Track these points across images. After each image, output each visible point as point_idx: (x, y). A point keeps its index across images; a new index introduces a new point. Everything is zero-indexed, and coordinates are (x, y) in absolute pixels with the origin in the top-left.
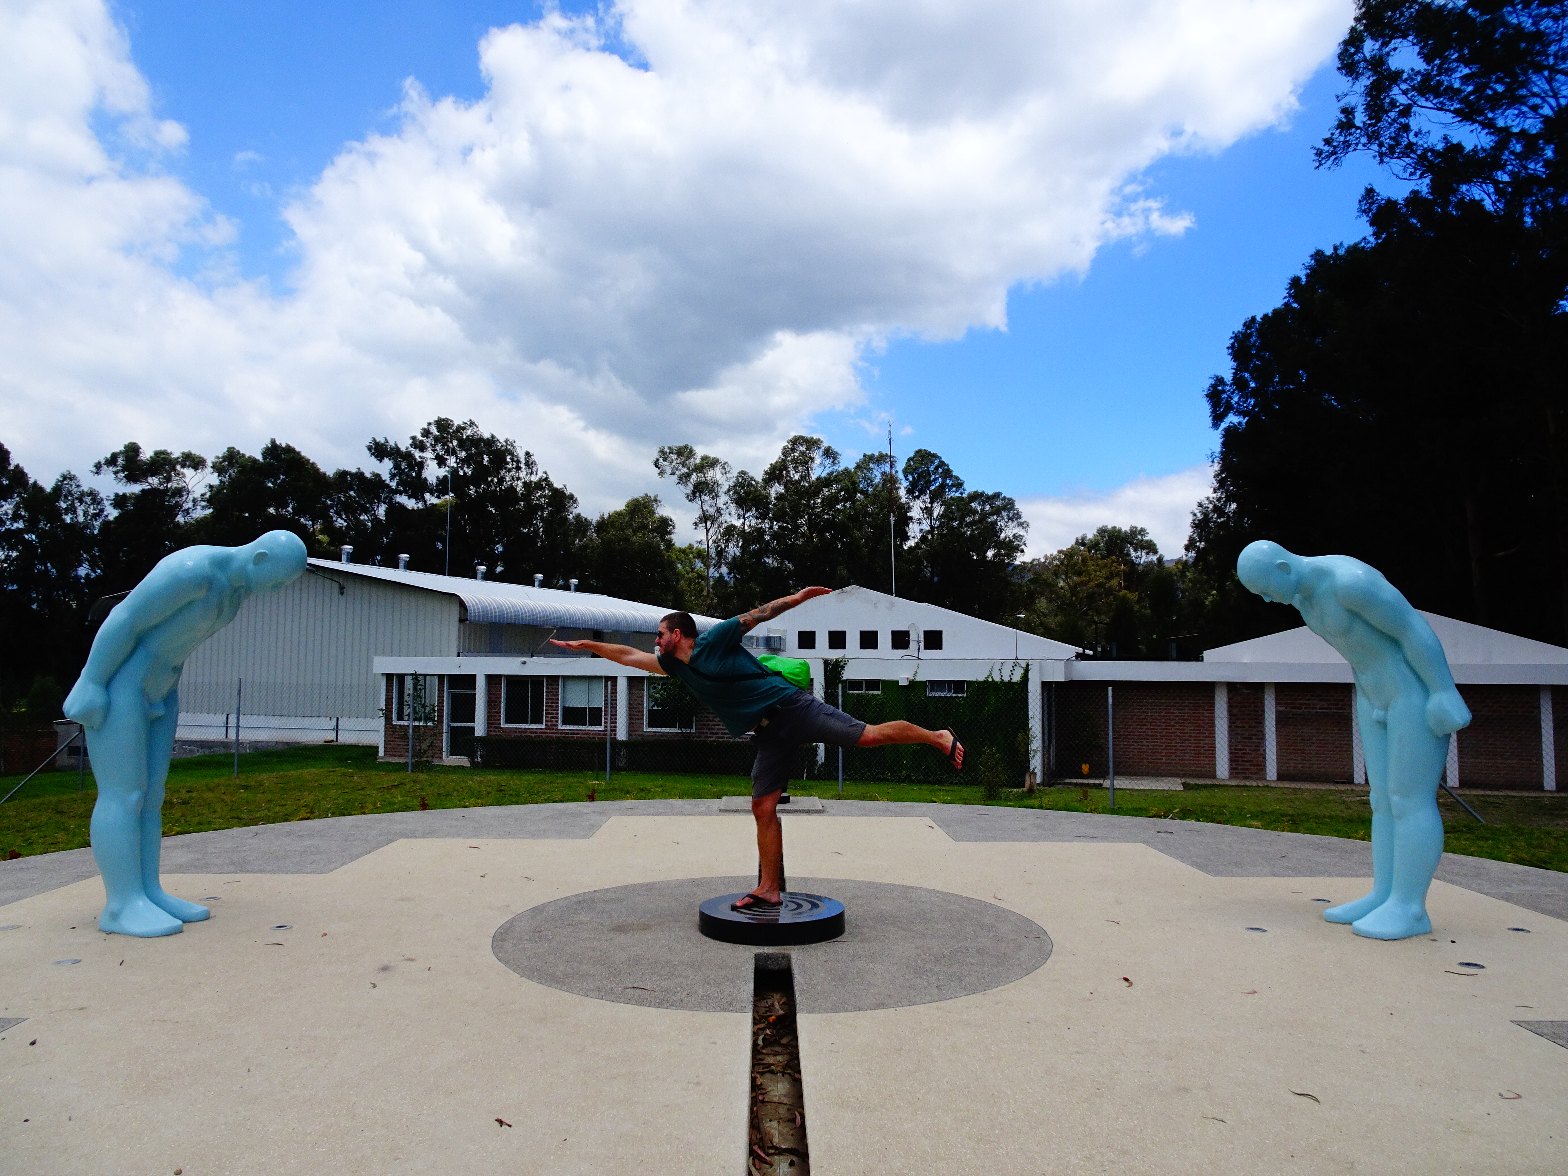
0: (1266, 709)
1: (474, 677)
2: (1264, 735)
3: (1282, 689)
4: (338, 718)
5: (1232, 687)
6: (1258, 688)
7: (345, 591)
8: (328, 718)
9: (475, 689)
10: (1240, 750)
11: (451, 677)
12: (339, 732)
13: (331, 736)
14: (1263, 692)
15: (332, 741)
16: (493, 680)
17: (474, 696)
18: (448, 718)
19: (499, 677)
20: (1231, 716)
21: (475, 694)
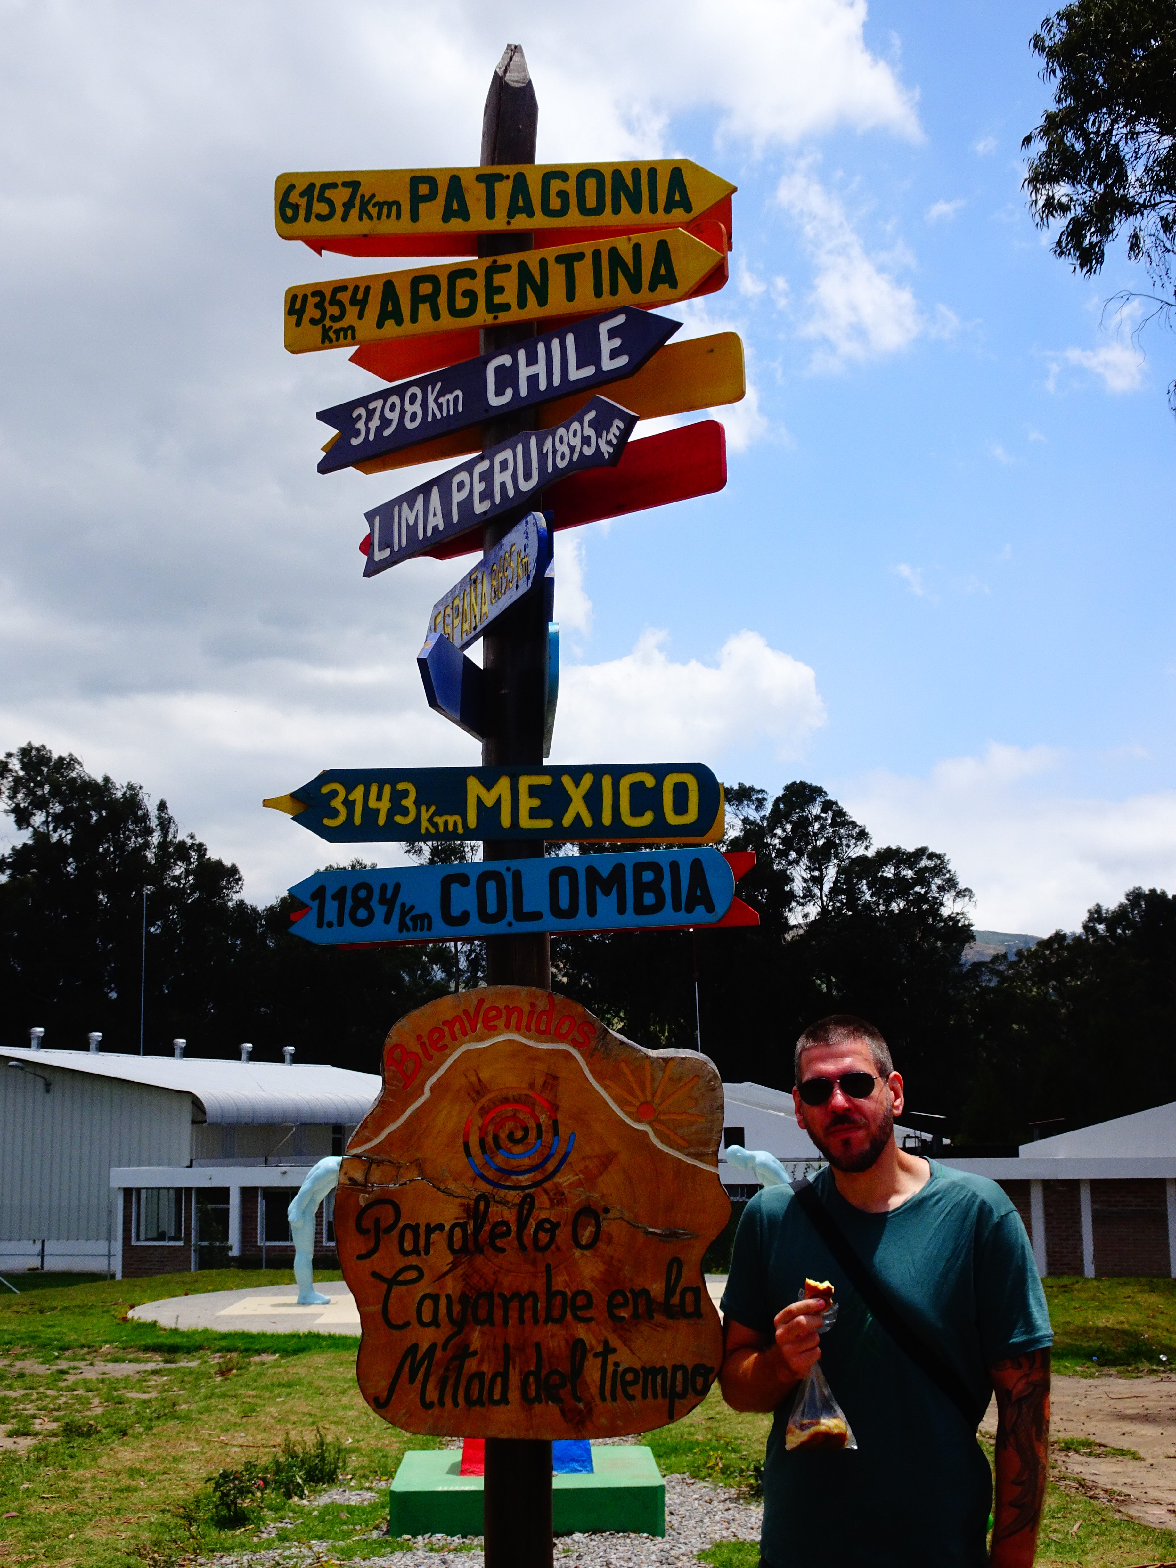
0: (1082, 1209)
1: (226, 1190)
2: (1081, 1236)
3: (1097, 1185)
4: (43, 1241)
5: (1048, 1185)
6: (1073, 1185)
7: (52, 1087)
8: (31, 1242)
9: (228, 1203)
10: (1058, 1252)
11: (200, 1190)
12: (45, 1258)
13: (35, 1263)
14: (1078, 1189)
15: (37, 1269)
16: (248, 1193)
17: (227, 1212)
18: (196, 1237)
19: (255, 1189)
20: (1048, 1215)
21: (228, 1209)
